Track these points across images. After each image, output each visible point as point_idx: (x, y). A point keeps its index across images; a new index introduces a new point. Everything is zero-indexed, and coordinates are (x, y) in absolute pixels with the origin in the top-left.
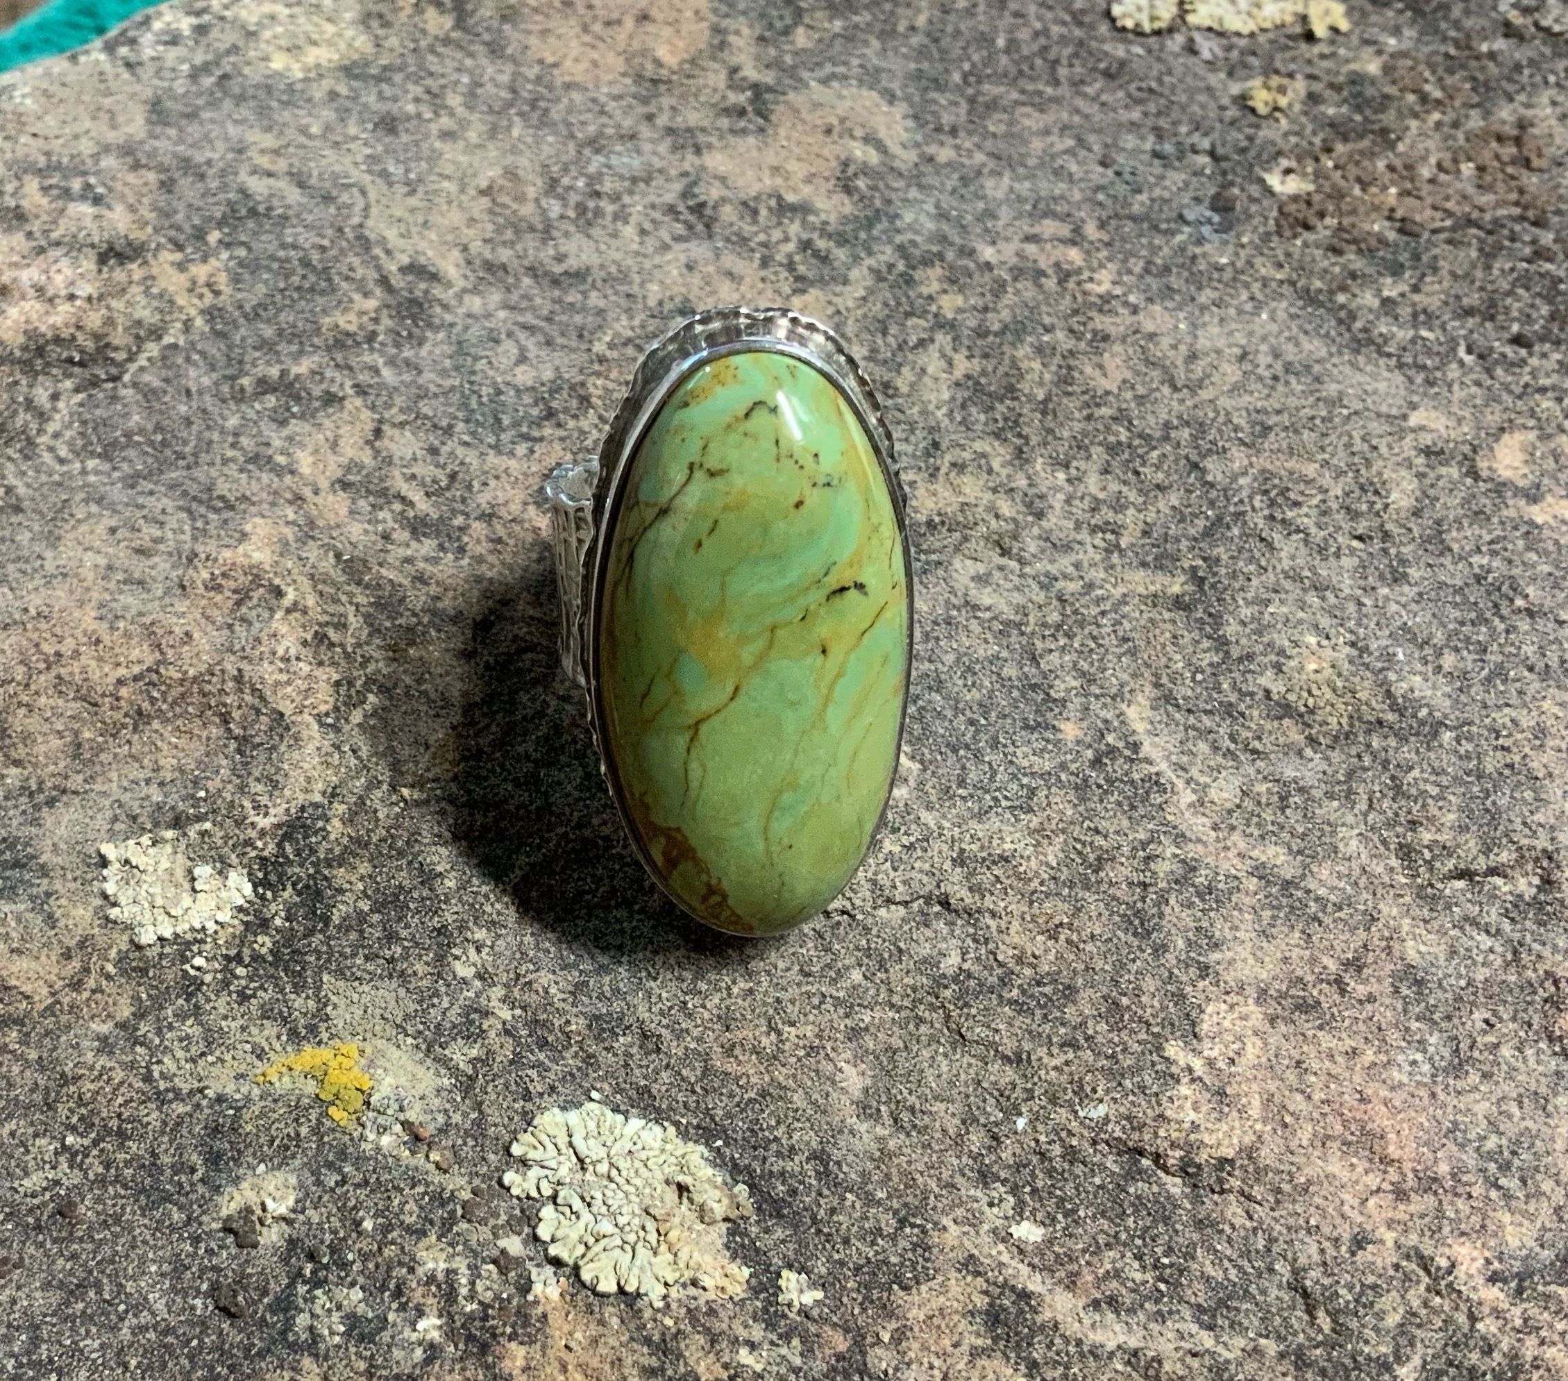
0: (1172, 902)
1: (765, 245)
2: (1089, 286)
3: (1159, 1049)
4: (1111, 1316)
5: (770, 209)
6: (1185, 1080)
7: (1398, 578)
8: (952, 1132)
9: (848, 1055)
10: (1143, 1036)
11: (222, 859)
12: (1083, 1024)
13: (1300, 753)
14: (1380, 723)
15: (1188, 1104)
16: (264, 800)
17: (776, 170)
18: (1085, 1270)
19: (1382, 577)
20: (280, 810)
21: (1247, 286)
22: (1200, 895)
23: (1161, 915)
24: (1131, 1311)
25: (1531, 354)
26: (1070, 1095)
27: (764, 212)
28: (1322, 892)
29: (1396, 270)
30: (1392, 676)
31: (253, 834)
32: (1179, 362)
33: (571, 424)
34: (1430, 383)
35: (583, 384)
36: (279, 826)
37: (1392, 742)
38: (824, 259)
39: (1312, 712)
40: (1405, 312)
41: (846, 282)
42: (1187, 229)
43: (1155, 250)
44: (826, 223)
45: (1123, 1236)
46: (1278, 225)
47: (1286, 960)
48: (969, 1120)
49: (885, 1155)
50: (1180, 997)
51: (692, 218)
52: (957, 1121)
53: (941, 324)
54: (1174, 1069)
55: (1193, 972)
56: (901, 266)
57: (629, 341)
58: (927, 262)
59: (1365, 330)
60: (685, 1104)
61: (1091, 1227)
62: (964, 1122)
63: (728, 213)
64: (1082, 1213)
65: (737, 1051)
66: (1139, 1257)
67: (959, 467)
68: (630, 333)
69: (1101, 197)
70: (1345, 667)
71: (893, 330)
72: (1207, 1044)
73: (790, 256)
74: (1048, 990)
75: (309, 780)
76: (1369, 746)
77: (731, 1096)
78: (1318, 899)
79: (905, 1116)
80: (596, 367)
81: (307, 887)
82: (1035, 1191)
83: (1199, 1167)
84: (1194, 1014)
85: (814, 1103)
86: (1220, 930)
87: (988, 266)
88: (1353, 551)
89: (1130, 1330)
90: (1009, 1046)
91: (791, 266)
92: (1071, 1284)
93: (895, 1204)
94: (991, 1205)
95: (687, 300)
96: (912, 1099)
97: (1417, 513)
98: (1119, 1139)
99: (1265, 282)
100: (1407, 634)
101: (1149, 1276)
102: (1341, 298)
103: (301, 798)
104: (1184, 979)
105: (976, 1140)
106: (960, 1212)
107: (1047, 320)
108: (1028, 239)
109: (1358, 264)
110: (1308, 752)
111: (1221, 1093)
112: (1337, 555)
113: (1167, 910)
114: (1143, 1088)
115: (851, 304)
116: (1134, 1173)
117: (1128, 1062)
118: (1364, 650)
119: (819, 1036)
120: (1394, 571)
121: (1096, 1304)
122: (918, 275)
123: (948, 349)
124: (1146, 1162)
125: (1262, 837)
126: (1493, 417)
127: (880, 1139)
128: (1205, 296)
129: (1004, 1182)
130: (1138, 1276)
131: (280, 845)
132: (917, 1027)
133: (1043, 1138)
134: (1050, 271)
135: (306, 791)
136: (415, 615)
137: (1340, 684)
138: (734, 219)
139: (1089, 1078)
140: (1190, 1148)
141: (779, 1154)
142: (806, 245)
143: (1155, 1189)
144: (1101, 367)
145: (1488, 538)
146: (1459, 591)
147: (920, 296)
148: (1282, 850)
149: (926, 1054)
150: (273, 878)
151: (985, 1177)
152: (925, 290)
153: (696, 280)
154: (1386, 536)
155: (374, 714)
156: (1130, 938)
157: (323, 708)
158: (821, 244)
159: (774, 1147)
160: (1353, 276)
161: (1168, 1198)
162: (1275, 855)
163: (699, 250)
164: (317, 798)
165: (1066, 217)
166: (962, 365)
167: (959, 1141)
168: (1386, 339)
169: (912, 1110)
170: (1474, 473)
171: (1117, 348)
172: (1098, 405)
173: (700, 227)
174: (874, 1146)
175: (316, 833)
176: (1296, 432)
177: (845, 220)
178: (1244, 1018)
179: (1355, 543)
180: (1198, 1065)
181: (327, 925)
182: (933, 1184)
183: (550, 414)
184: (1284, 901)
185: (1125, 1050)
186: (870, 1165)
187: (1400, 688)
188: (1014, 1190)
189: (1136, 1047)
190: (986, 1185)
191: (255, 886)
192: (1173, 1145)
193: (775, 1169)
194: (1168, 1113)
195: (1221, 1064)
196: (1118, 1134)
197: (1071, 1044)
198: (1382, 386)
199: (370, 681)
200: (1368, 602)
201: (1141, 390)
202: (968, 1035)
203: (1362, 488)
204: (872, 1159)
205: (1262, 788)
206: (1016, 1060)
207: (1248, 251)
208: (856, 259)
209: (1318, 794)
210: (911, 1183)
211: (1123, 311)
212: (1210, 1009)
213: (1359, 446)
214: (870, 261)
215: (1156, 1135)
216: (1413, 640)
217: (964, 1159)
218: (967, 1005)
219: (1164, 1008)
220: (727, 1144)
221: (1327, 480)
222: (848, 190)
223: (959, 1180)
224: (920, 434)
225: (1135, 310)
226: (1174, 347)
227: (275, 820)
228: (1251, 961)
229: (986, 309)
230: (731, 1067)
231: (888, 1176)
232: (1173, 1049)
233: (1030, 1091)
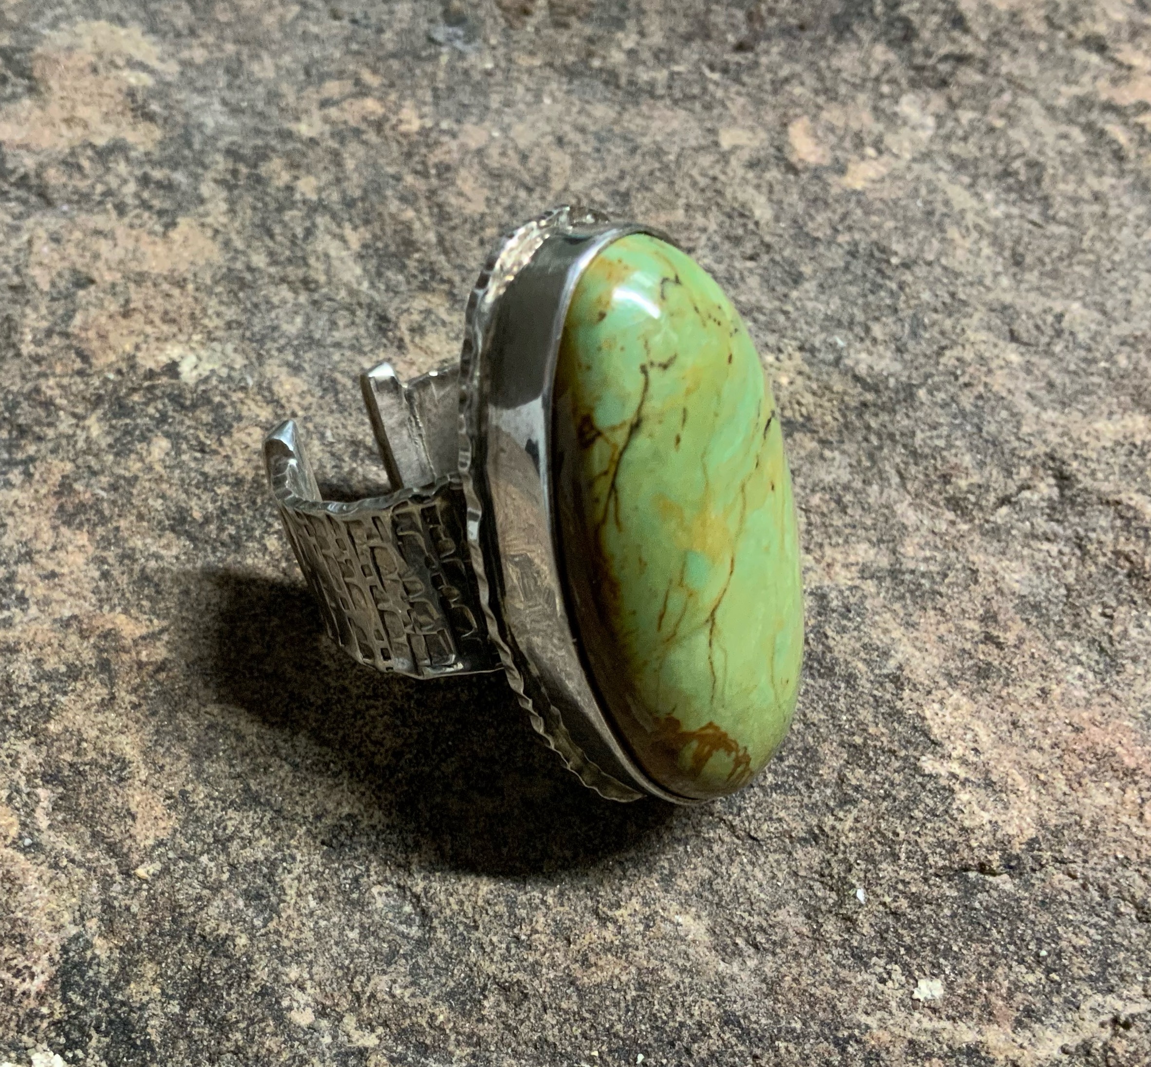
0: (830, 633)
1: (108, 193)
2: (403, 128)
3: (918, 770)
4: (1037, 1026)
5: (90, 159)
6: (957, 787)
7: (797, 279)
8: (805, 930)
9: (675, 907)
10: (897, 764)
11: (14, 1046)
12: (842, 779)
13: (822, 457)
14: (864, 404)
15: (976, 808)
16: (20, 962)
17: (69, 121)
18: (993, 998)
19: (784, 283)
20: (44, 962)
21: (518, 80)
22: (844, 616)
23: (830, 649)
24: (1047, 1012)
25: (757, 55)
26: (879, 848)
27: (86, 164)
28: (923, 567)
29: (619, 24)
30: (849, 362)
31: (32, 1003)
32: (518, 167)
33: (51, 433)
34: (708, 107)
35: (37, 390)
36: (52, 981)
37: (885, 417)
38: (168, 187)
39: (809, 418)
40: (646, 55)
41: (202, 201)
42: (444, 50)
43: (433, 77)
44: (147, 154)
45: (998, 949)
46: (507, 20)
47: (941, 639)
48: (812, 914)
49: (772, 987)
50: (896, 715)
51: (22, 193)
52: (802, 919)
53: (314, 208)
54: (943, 782)
55: (889, 686)
56: (244, 170)
57: (49, 333)
58: (262, 155)
59: (631, 83)
60: (584, 1035)
61: (969, 956)
62: (808, 917)
63: (54, 176)
64: (955, 948)
65: (592, 959)
66: (1021, 961)
67: (417, 330)
68: (44, 324)
69: (354, 47)
70: (806, 369)
71: (277, 229)
72: (949, 746)
73: (137, 195)
74: (791, 761)
75: (51, 915)
76: (868, 428)
77: (616, 1004)
78: (923, 575)
79: (760, 938)
80: (36, 369)
81: (111, 1022)
82: (909, 949)
83: (1018, 857)
84: (918, 722)
85: (683, 970)
86: (876, 636)
87: (313, 142)
88: (751, 271)
89: (1058, 1031)
90: (800, 829)
91: (145, 205)
92: (989, 1015)
93: (815, 1027)
94: (883, 981)
95: (74, 271)
96: (756, 920)
97: (777, 219)
98: (944, 867)
99: (530, 71)
100: (833, 322)
101: (1039, 974)
102: (596, 63)
103: (55, 938)
104: (888, 696)
105: (831, 927)
106: (863, 1001)
107: (391, 170)
108: (324, 104)
109: (589, 30)
110: (827, 453)
111: (989, 784)
112: (742, 278)
113: (831, 643)
114: (933, 812)
115: (224, 219)
116: (969, 890)
117: (903, 795)
118: (813, 350)
119: (646, 904)
120: (789, 273)
121: (1019, 1023)
122: (263, 169)
123: (334, 227)
124: (972, 875)
125: (846, 541)
126: (770, 117)
127: (756, 971)
128: (495, 101)
129: (878, 954)
130: (1031, 978)
131: (65, 1000)
132: (711, 849)
133: (887, 899)
134: (364, 126)
135: (58, 929)
136: (31, 689)
137: (815, 386)
138: (64, 179)
139: (883, 825)
140: (1003, 844)
141: (694, 1039)
142: (145, 181)
143: (995, 894)
144: (461, 194)
145: (836, 218)
146: (847, 269)
147: (278, 189)
148: (865, 546)
149: (735, 870)
150: (75, 1035)
151: (860, 959)
152: (280, 183)
153: (71, 250)
154: (768, 247)
155: (56, 807)
156: (821, 681)
157: (14, 832)
158: (157, 174)
159: (685, 1033)
160: (591, 40)
161: (1008, 896)
162: (863, 552)
163: (52, 221)
164: (73, 930)
165: (340, 75)
166: (355, 238)
167: (818, 938)
168: (652, 84)
169: (761, 929)
170: (791, 168)
171: (463, 172)
172: (482, 229)
173: (33, 199)
174: (756, 984)
175: (90, 965)
176: (648, 189)
177: (162, 144)
178: (957, 708)
179: (750, 264)
180: (955, 767)
181: (153, 1050)
182: (827, 988)
183: (23, 431)
184: (902, 589)
185: (892, 784)
186: (769, 1003)
187: (862, 370)
188: (892, 957)
189: (898, 778)
190: (866, 965)
191: (62, 1055)
192: (990, 850)
193: (704, 1054)
194: (967, 823)
195: (972, 757)
196: (941, 863)
197: (845, 801)
198: (675, 124)
199: (30, 777)
200: (789, 308)
201: (505, 201)
202: (760, 835)
203: (730, 216)
204: (767, 996)
205: (815, 500)
206: (814, 837)
207: (502, 50)
208: (196, 177)
209: (858, 484)
210: (813, 1001)
211: (445, 139)
212: (928, 714)
213: (703, 182)
214: (210, 175)
215: (972, 849)
216: (839, 324)
217: (835, 952)
218: (740, 809)
219: (894, 731)
220: (647, 1055)
221: (700, 220)
222: (150, 117)
223: (844, 973)
224: (361, 314)
225: (454, 135)
226: (503, 154)
227: (45, 977)
228: (917, 654)
229: (338, 181)
230: (599, 977)
231: (790, 1004)
232: (928, 764)
233: (845, 860)
